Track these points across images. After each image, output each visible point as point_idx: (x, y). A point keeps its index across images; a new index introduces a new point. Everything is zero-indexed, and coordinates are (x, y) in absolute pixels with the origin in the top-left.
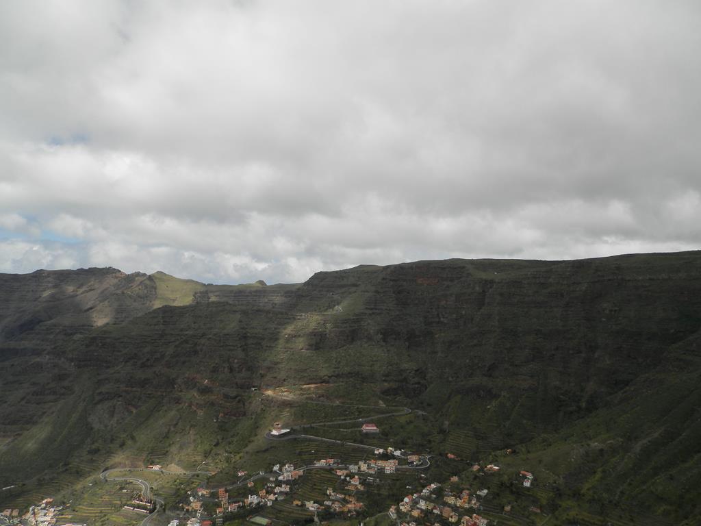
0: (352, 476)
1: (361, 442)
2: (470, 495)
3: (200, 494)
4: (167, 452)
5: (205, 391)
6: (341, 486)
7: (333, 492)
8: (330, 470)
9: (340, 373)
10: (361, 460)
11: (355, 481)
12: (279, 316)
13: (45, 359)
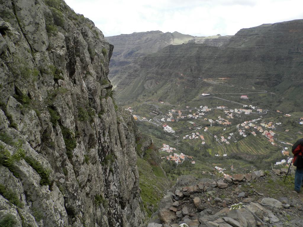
0: (230, 113)
1: (239, 102)
2: (272, 124)
3: (172, 111)
4: (166, 98)
5: (181, 78)
6: (224, 116)
7: (221, 117)
8: (222, 110)
9: (237, 74)
10: (236, 108)
11: (231, 115)
12: (214, 49)
13: (132, 65)
